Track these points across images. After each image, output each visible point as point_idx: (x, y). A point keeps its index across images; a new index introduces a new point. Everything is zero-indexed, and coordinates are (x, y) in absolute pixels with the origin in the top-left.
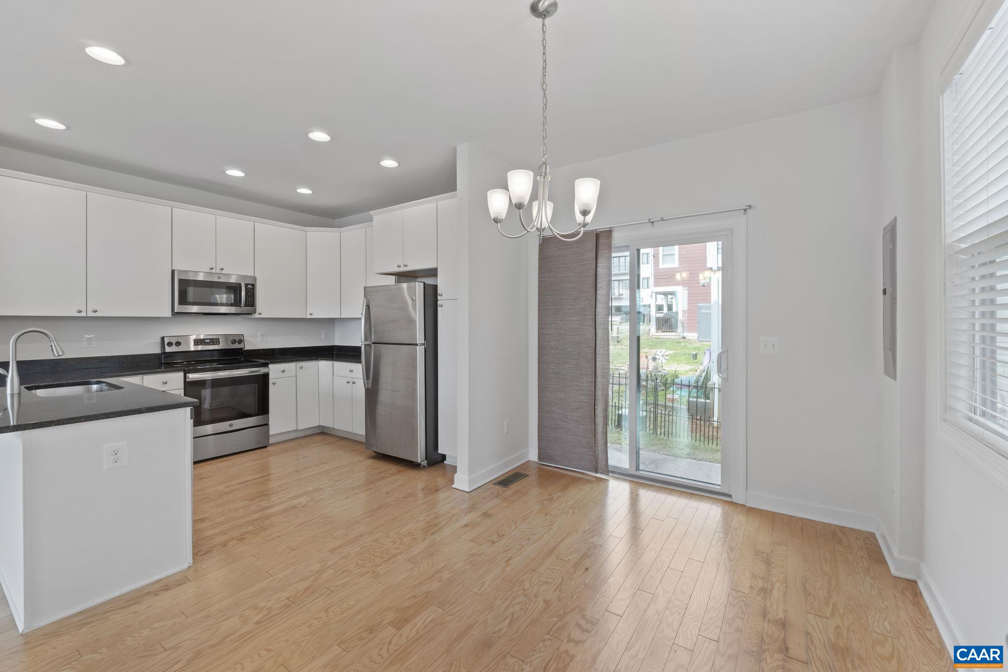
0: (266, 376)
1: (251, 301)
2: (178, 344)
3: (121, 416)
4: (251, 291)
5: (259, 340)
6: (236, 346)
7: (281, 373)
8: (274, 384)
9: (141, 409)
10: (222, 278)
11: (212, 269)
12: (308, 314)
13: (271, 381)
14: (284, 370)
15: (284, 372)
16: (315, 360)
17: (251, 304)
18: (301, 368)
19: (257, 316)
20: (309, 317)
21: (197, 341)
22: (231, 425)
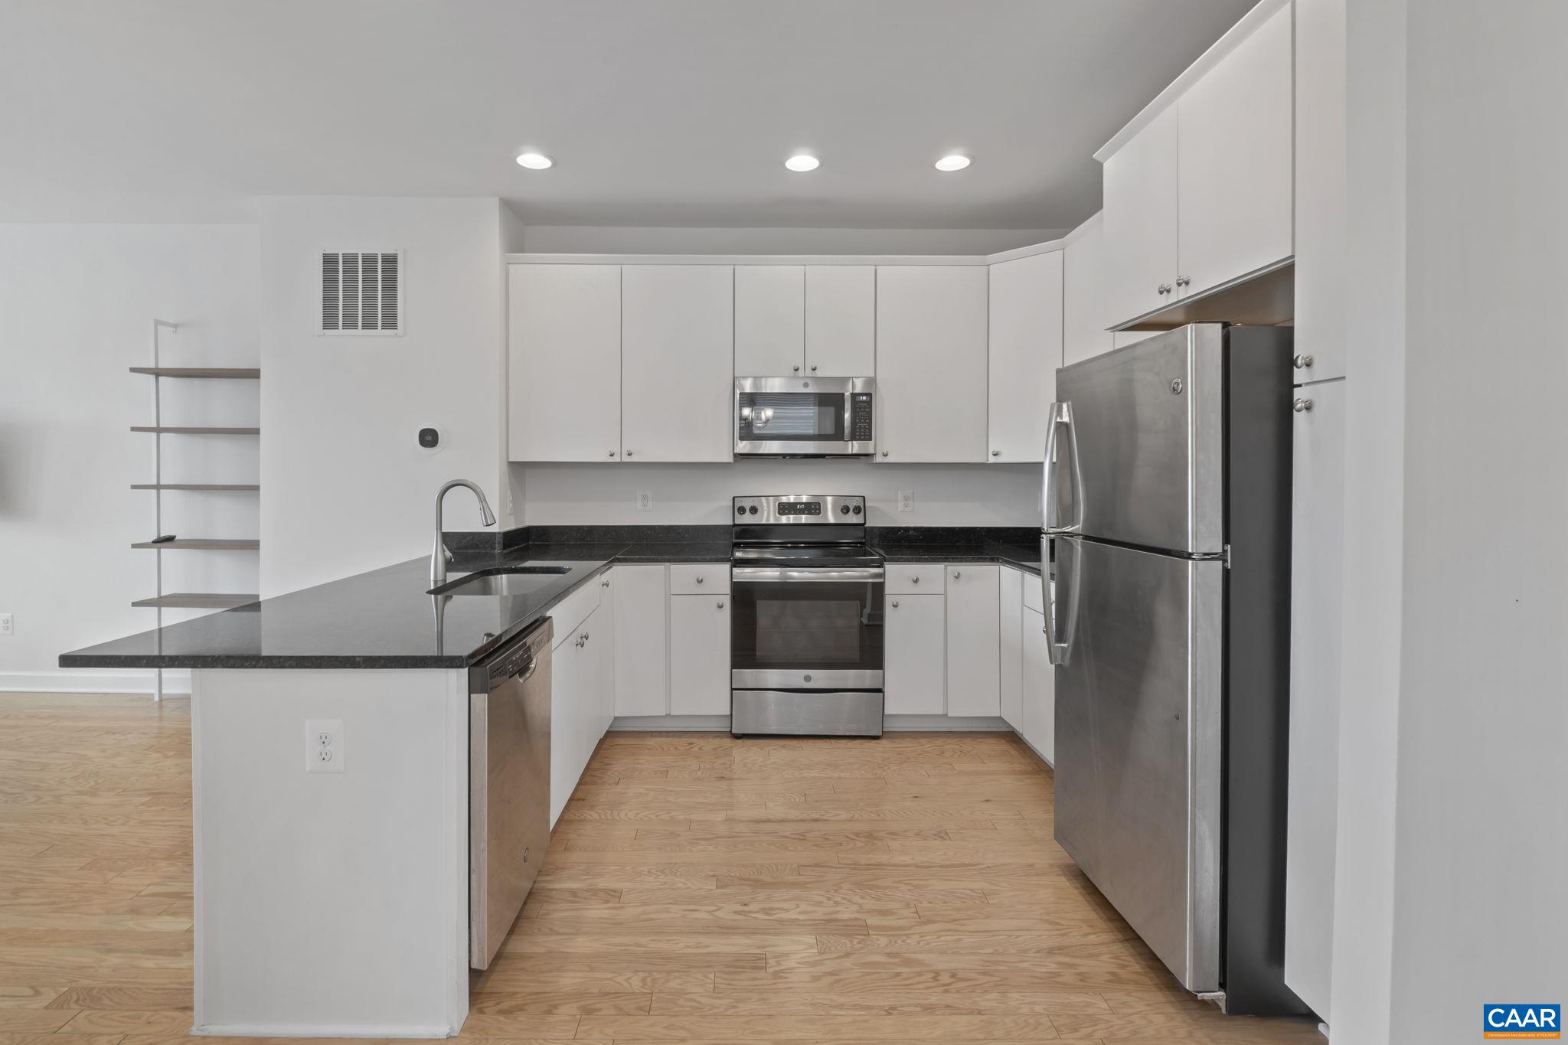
0: (879, 589)
1: (863, 429)
2: (754, 510)
3: (321, 668)
4: (865, 408)
5: (899, 510)
6: (852, 518)
7: (911, 583)
8: (895, 606)
9: (354, 657)
10: (810, 387)
11: (796, 370)
12: (990, 455)
13: (889, 601)
14: (917, 579)
15: (916, 581)
16: (992, 560)
17: (865, 436)
18: (957, 577)
19: (879, 459)
20: (992, 460)
21: (784, 506)
22: (808, 679)
